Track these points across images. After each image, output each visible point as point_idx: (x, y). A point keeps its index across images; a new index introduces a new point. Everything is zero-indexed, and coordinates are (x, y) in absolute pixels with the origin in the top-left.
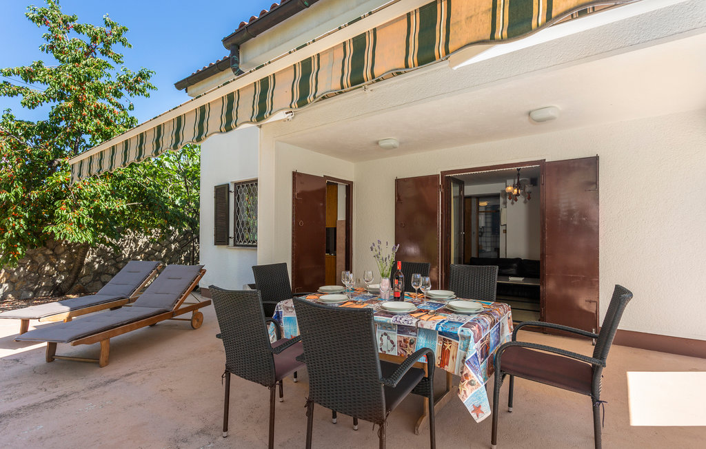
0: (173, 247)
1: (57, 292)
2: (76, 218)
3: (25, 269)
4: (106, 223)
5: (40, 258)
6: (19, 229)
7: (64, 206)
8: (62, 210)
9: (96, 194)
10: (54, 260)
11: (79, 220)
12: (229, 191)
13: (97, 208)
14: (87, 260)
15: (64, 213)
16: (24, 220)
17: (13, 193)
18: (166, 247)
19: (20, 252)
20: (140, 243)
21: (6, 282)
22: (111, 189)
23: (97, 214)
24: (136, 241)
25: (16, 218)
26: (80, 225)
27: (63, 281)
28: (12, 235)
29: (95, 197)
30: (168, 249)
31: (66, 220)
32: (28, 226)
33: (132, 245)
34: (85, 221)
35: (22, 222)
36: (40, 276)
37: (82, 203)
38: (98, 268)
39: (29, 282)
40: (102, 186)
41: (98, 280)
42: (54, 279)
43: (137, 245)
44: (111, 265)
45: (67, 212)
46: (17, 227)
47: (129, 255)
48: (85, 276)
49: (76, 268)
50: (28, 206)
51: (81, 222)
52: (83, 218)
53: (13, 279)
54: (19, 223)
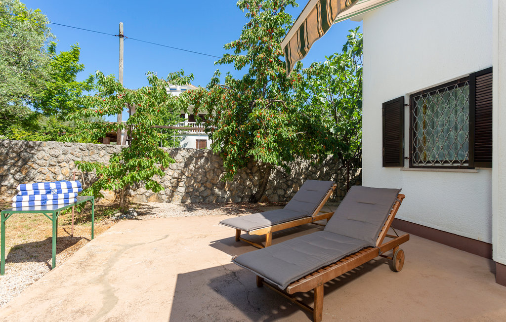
0: (325, 170)
1: (253, 200)
2: (266, 143)
3: (237, 182)
4: (285, 148)
5: (244, 175)
6: (234, 154)
7: (258, 135)
8: (258, 138)
9: (278, 123)
10: (251, 177)
11: (268, 145)
12: (404, 105)
13: (280, 135)
14: (270, 178)
15: (259, 139)
16: (237, 147)
17: (231, 126)
18: (319, 169)
19: (235, 170)
20: (302, 166)
21: (228, 191)
22: (289, 119)
23: (280, 140)
24: (299, 164)
25: (233, 146)
26: (269, 149)
27: (257, 192)
28: (230, 158)
29: (278, 126)
30: (321, 171)
31: (260, 145)
32: (238, 151)
33: (296, 167)
34: (272, 145)
35: (236, 148)
36: (245, 188)
37: (269, 131)
38: (276, 184)
39: (239, 191)
40: (283, 117)
41: (275, 193)
42: (252, 191)
43: (300, 167)
44: (284, 183)
45: (261, 139)
46: (233, 152)
47: (295, 175)
48: (268, 189)
49: (264, 183)
50: (239, 137)
51: (270, 146)
52: (271, 143)
53: (231, 189)
54: (234, 149)
